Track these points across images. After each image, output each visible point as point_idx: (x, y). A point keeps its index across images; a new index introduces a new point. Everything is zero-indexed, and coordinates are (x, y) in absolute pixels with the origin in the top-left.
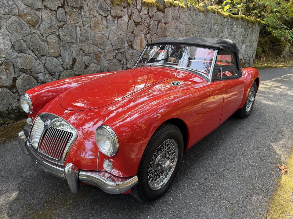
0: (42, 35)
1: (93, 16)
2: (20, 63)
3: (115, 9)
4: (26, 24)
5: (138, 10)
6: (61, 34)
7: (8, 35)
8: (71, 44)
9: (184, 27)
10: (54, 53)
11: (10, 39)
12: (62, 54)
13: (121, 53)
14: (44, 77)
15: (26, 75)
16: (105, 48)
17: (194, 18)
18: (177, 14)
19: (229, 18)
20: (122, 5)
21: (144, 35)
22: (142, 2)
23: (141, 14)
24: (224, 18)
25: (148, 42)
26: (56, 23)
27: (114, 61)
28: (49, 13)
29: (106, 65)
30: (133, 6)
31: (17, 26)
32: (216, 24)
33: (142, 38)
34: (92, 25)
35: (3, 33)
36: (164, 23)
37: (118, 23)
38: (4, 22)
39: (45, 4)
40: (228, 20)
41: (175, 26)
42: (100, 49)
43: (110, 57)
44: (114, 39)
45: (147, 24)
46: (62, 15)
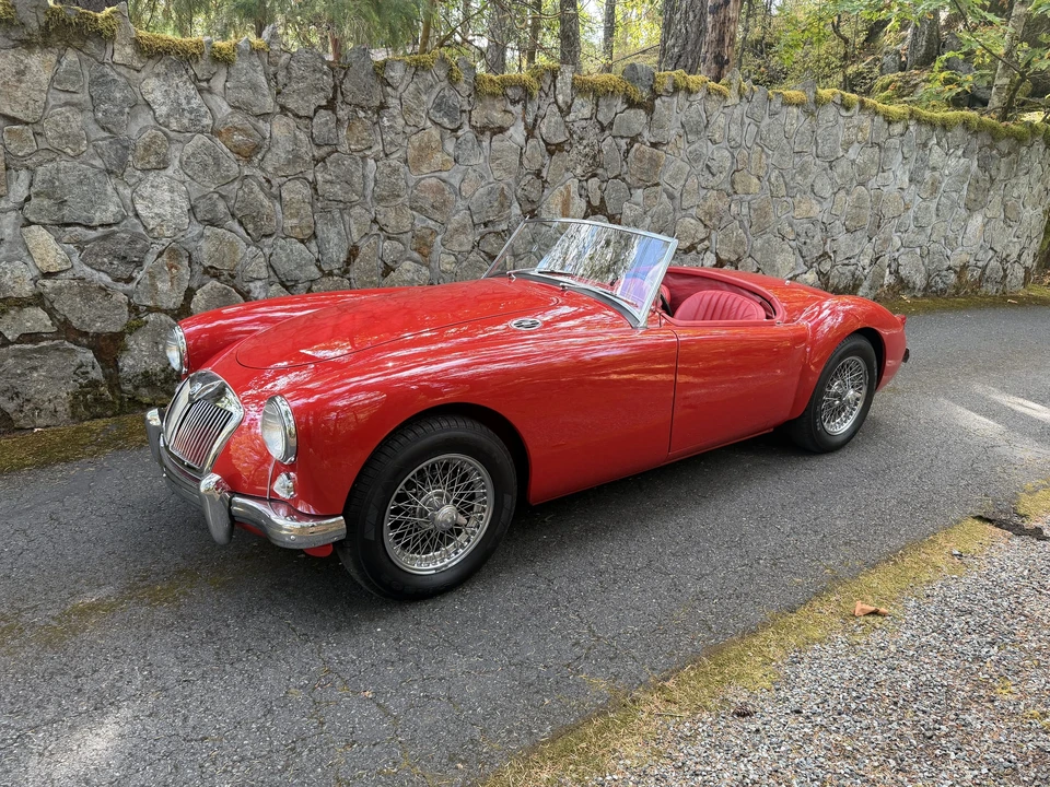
0: (268, 181)
1: (416, 129)
2: (206, 251)
3: (485, 107)
4: (230, 154)
5: (559, 107)
6: (319, 178)
7: (183, 182)
8: (347, 206)
9: (727, 154)
10: (298, 230)
11: (188, 192)
12: (319, 234)
13: (498, 233)
14: (267, 291)
15: (218, 284)
16: (448, 219)
17: (763, 124)
18: (700, 116)
19: (912, 123)
20: (505, 95)
21: (576, 180)
22: (573, 83)
23: (571, 117)
24: (890, 123)
25: (589, 202)
26: (307, 150)
27: (472, 257)
28: (293, 124)
29: (448, 266)
30: (543, 95)
31: (206, 158)
32: (856, 144)
33: (569, 192)
34: (411, 153)
35: (171, 178)
36: (651, 143)
37: (493, 147)
38: (177, 149)
39: (281, 100)
40: (907, 128)
41: (690, 152)
42: (431, 223)
43: (460, 245)
44: (477, 194)
45: (587, 149)
46: (325, 129)
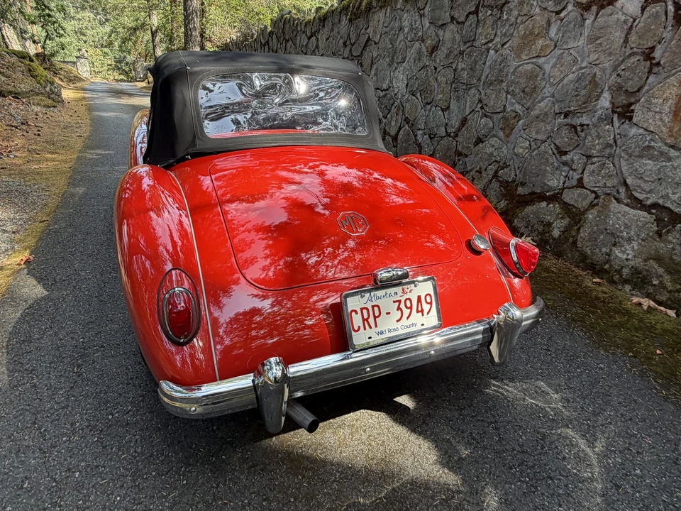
0: (436, 69)
1: (527, 17)
2: (407, 108)
4: (425, 53)
6: (459, 67)
8: (469, 86)
10: (442, 102)
12: (451, 107)
13: (572, 126)
14: (423, 137)
15: (408, 128)
16: (534, 105)
28: (455, 29)
31: (416, 56)
34: (516, 41)
37: (596, 24)
38: (409, 52)
39: (452, 13)
42: (518, 107)
43: (538, 132)
44: (565, 81)
46: (469, 30)
